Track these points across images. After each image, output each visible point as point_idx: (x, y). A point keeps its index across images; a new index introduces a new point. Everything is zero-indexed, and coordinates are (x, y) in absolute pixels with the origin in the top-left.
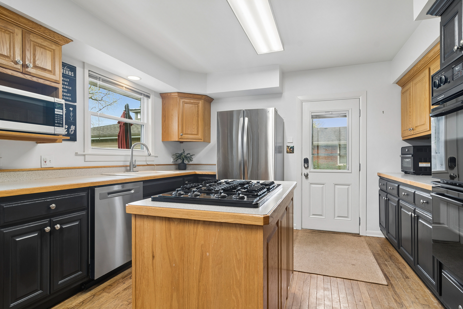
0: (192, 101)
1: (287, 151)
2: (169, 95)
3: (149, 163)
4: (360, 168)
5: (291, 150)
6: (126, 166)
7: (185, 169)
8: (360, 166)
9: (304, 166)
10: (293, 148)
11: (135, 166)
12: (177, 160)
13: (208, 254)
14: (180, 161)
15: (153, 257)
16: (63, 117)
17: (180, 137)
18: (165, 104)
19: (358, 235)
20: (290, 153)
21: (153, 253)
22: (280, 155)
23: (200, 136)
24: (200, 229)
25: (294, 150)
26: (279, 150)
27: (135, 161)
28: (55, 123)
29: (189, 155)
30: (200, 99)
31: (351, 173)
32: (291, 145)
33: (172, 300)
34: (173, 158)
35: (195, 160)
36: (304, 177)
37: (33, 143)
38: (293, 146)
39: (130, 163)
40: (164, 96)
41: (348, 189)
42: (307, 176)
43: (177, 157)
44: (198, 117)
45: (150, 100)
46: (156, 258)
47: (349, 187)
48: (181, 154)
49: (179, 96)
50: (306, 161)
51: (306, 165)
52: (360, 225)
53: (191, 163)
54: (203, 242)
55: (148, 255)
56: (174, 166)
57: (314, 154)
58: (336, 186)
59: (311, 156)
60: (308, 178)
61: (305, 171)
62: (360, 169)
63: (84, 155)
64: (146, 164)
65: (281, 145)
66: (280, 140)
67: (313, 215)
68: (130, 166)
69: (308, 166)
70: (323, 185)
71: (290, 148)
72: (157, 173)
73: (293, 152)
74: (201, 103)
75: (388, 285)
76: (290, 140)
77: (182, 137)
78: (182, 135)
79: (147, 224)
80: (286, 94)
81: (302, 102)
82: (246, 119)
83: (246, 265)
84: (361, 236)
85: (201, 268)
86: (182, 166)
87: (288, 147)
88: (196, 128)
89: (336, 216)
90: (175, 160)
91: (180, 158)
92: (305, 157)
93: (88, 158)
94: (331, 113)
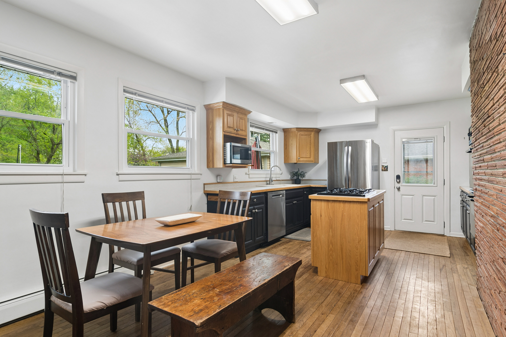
0: (306, 133)
1: (382, 169)
2: (290, 129)
3: (278, 179)
4: (444, 182)
5: (386, 169)
6: (267, 181)
7: (300, 183)
8: (444, 181)
9: (397, 181)
10: (387, 167)
11: (272, 181)
12: (293, 177)
13: (345, 214)
14: (295, 178)
15: (321, 216)
16: (251, 155)
17: (298, 160)
18: (286, 136)
19: (443, 235)
20: (385, 171)
21: (321, 214)
22: (376, 173)
23: (312, 159)
24: (342, 205)
25: (388, 168)
26: (375, 168)
27: (272, 177)
28: (249, 158)
29: (302, 173)
30: (312, 131)
31: (437, 186)
32: (385, 165)
33: (329, 232)
34: (290, 175)
35: (307, 176)
36: (396, 190)
37: (231, 168)
38: (387, 166)
39: (270, 179)
40: (286, 131)
41: (434, 199)
42: (399, 189)
43: (294, 175)
44: (310, 145)
45: (277, 134)
46: (322, 216)
47: (435, 198)
48: (297, 172)
49: (297, 130)
50: (398, 177)
51: (398, 180)
52: (444, 228)
53: (304, 179)
54: (343, 209)
55: (318, 215)
56: (291, 181)
57: (405, 172)
58: (424, 197)
59: (403, 173)
60: (400, 190)
61: (398, 185)
62: (444, 184)
63: (249, 174)
64: (276, 180)
65: (377, 164)
66: (376, 161)
67: (405, 219)
68: (270, 181)
69: (400, 182)
70: (412, 196)
71: (384, 167)
72: (284, 186)
73: (387, 171)
74: (313, 133)
75: (450, 257)
76: (384, 161)
77: (299, 160)
78: (299, 159)
79: (318, 203)
80: (381, 125)
81: (394, 131)
82: (350, 148)
83: (361, 217)
84: (445, 236)
85: (342, 219)
86: (297, 181)
87: (383, 166)
88: (309, 153)
89: (424, 220)
90: (292, 176)
91: (296, 175)
92: (398, 174)
93: (251, 176)
94: (419, 139)
